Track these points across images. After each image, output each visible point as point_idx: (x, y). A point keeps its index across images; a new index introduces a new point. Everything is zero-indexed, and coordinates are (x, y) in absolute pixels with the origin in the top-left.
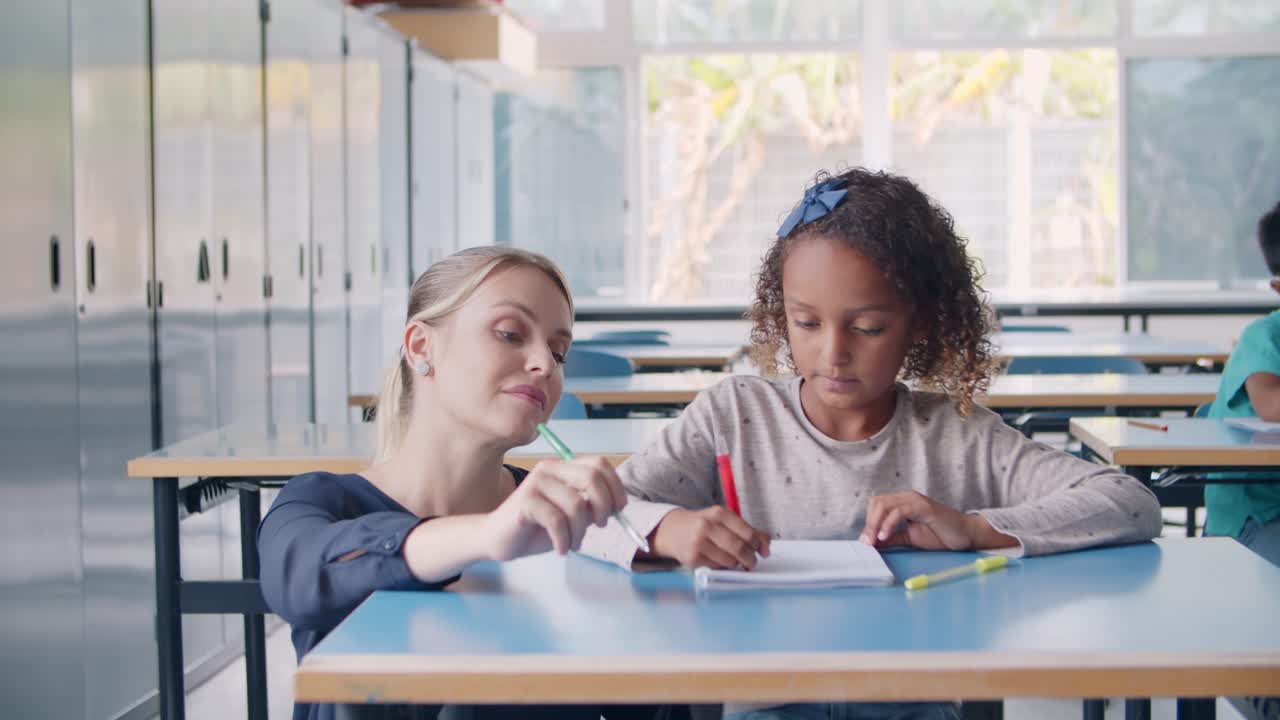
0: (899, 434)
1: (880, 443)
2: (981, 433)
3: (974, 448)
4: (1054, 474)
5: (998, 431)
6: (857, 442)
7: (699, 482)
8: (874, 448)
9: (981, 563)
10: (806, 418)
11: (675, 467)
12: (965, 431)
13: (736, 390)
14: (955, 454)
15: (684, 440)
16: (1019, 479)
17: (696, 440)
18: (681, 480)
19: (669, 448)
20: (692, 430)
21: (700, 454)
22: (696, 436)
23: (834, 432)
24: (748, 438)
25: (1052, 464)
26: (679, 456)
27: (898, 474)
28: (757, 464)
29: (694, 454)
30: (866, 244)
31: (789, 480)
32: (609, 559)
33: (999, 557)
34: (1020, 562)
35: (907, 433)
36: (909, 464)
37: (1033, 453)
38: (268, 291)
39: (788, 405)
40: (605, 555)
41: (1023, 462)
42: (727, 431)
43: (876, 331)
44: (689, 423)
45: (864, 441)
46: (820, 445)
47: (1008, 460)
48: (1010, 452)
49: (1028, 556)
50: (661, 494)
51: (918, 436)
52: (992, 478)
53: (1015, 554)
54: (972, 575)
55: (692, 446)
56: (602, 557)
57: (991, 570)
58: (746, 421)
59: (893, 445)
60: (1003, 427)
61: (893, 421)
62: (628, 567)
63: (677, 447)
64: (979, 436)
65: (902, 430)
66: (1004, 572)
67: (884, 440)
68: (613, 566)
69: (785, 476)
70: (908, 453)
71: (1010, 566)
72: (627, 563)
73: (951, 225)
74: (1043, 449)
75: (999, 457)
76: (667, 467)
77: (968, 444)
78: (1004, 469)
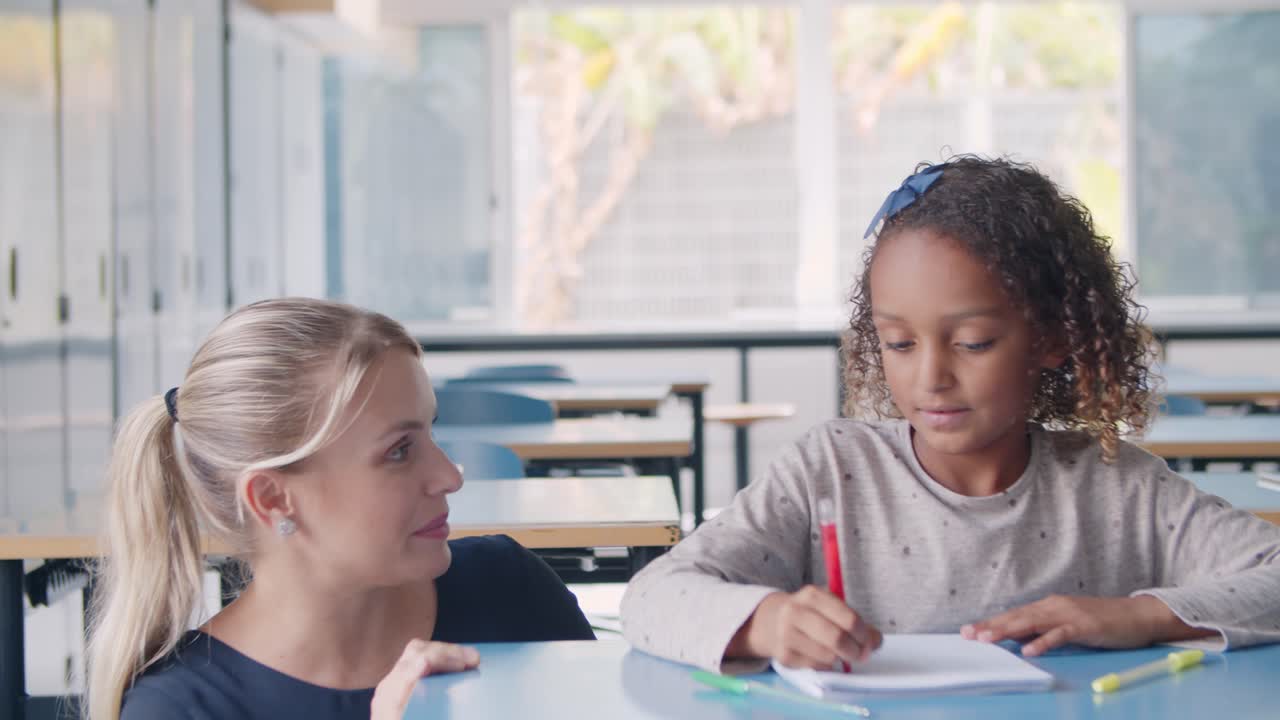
0: (1041, 485)
1: (1020, 496)
2: (1144, 481)
3: (1134, 499)
4: (1235, 539)
5: (1163, 479)
6: (991, 497)
7: (788, 559)
8: (1013, 503)
9: (1176, 658)
10: (923, 468)
11: (758, 541)
12: (1123, 481)
13: (832, 438)
14: (1112, 507)
15: (769, 506)
16: (1189, 542)
17: (784, 506)
18: (766, 558)
19: (750, 516)
20: (779, 493)
21: (789, 524)
22: (784, 500)
23: (963, 488)
24: (851, 500)
25: (1234, 525)
26: (764, 528)
27: (1043, 535)
28: (864, 531)
29: (782, 525)
30: (961, 230)
31: (906, 551)
32: (688, 659)
33: (1194, 651)
34: (1223, 657)
35: (1049, 482)
36: (1056, 523)
37: (1209, 509)
38: (64, 314)
39: (898, 455)
40: (682, 655)
41: (1196, 520)
42: (824, 492)
43: (984, 346)
44: (775, 484)
45: (1000, 494)
46: (946, 504)
47: (1177, 517)
48: (1179, 505)
49: (1230, 650)
50: (743, 574)
51: (1065, 485)
52: (1156, 540)
53: (1216, 648)
54: (1164, 675)
55: (780, 514)
56: (677, 657)
57: (1187, 668)
58: (847, 477)
59: (1034, 498)
60: (1169, 473)
61: (1031, 469)
62: (716, 669)
63: (760, 515)
64: (1141, 487)
65: (1043, 478)
66: (1201, 670)
67: (1024, 492)
68: (691, 668)
69: (901, 548)
70: (1053, 508)
71: (1207, 662)
72: (715, 663)
73: (1087, 219)
74: (1220, 505)
75: (1165, 513)
76: (749, 541)
77: (1128, 494)
78: (1171, 528)
